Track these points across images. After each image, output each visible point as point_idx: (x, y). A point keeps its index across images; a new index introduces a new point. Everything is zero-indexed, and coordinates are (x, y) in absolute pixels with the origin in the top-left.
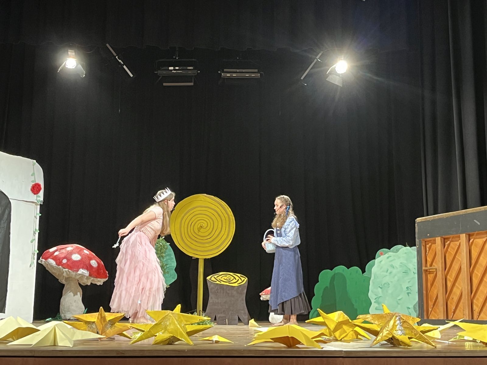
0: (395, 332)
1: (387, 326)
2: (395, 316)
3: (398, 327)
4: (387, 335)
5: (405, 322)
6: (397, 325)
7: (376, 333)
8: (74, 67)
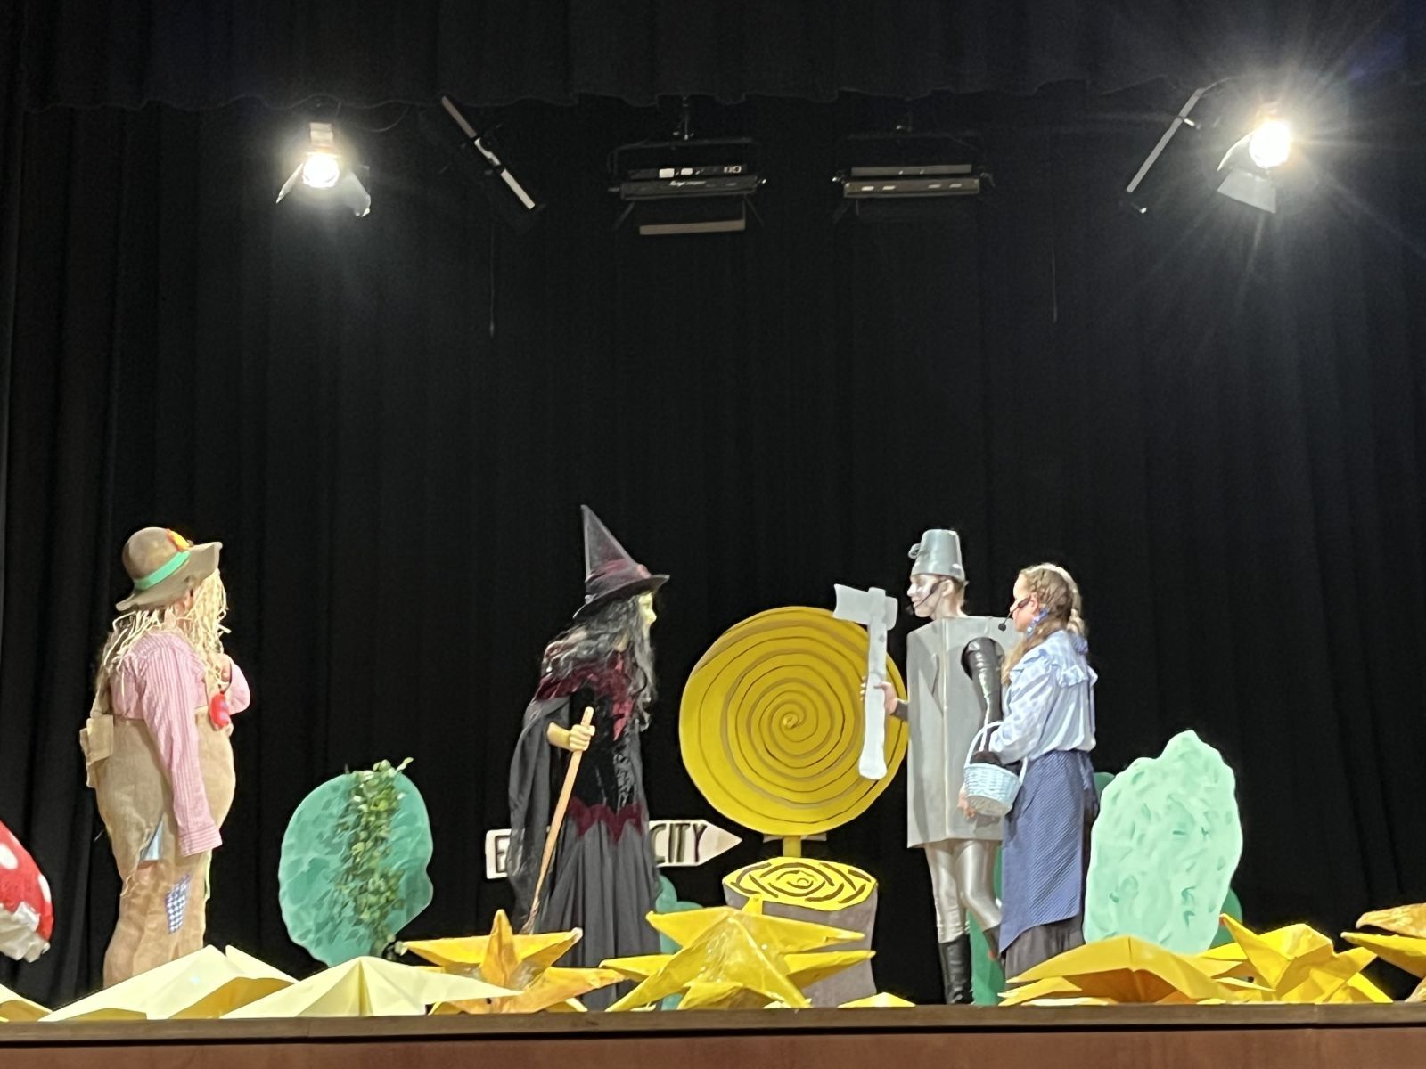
8: (331, 184)
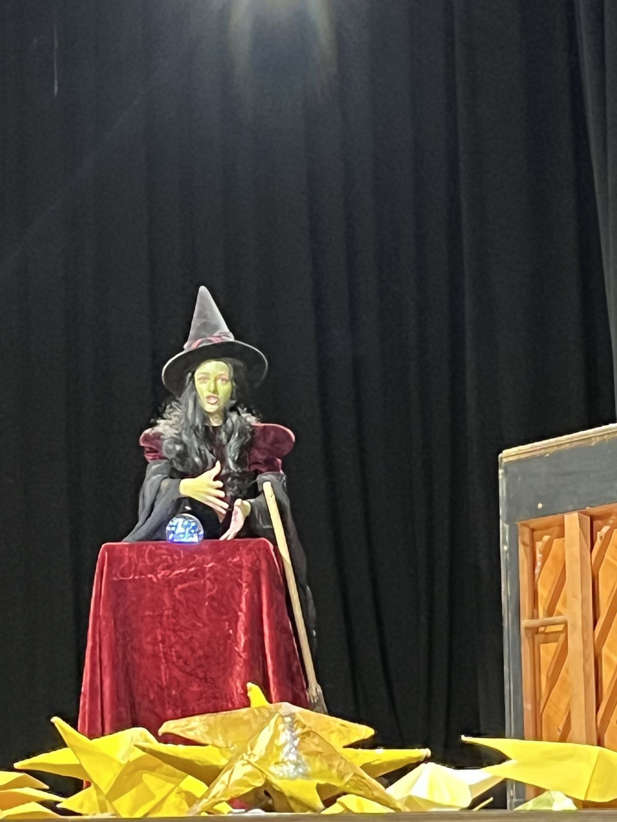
0: (272, 768)
1: (249, 748)
2: (277, 715)
3: (286, 749)
4: (245, 778)
5: (308, 734)
6: (284, 745)
7: (209, 775)
